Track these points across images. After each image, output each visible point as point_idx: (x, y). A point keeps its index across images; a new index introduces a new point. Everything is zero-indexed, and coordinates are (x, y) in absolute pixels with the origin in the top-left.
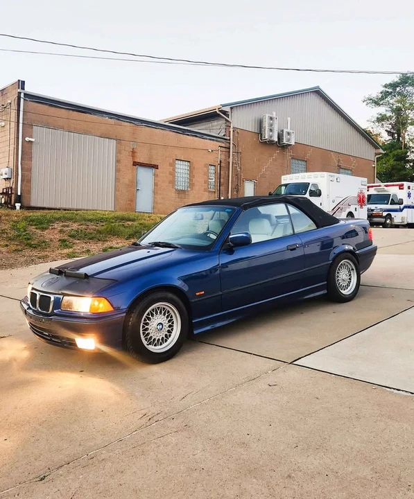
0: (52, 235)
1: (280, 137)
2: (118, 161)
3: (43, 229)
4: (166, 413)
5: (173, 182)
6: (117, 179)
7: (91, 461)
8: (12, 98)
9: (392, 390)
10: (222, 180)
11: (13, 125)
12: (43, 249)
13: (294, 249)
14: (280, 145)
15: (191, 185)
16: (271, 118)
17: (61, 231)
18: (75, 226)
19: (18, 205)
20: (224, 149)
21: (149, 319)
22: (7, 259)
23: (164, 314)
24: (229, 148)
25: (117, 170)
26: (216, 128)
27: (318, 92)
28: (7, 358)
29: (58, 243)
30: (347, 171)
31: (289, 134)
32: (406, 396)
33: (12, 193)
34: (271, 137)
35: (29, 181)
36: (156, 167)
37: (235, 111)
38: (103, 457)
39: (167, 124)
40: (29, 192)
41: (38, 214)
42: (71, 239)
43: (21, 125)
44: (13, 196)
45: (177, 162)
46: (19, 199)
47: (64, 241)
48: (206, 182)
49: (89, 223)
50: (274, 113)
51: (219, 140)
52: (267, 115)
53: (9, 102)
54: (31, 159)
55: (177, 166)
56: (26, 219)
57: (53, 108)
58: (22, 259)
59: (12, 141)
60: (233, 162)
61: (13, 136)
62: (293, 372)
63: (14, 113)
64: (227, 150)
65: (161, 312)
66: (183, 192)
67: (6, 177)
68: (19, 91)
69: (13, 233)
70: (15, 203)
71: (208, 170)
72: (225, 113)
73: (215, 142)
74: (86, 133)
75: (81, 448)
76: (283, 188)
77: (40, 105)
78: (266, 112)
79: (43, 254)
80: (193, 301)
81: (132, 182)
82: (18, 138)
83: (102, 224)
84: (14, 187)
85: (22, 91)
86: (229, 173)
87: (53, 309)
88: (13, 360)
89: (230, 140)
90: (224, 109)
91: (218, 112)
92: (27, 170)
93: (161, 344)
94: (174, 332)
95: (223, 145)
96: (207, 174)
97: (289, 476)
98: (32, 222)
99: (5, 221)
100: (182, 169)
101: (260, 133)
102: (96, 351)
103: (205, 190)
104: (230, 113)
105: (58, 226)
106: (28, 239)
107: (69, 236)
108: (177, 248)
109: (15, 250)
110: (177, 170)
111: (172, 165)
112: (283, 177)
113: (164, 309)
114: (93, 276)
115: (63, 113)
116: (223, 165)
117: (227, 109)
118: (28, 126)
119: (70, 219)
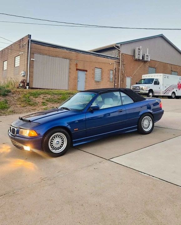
0: (39, 100)
1: (143, 57)
2: (70, 69)
3: (36, 97)
4: (49, 178)
5: (94, 78)
6: (69, 76)
7: (13, 194)
8: (26, 42)
9: (142, 173)
10: (116, 77)
11: (26, 54)
12: (35, 106)
13: (122, 111)
14: (143, 61)
15: (102, 79)
16: (139, 49)
17: (43, 99)
18: (49, 96)
19: (27, 87)
20: (117, 63)
21: (53, 139)
22: (20, 110)
23: (60, 137)
24: (120, 63)
25: (70, 72)
26: (113, 54)
27: (162, 37)
28: (2, 152)
29: (41, 104)
30: (175, 73)
31: (147, 56)
32: (146, 176)
33: (25, 82)
34: (139, 57)
35: (32, 77)
36: (86, 71)
37: (122, 46)
38: (18, 193)
39: (91, 52)
40: (32, 81)
41: (35, 91)
42: (47, 102)
43: (29, 53)
44: (26, 83)
45: (96, 69)
46: (28, 84)
47: (44, 103)
48: (109, 77)
49: (55, 95)
50: (141, 47)
51: (115, 59)
52: (137, 48)
53: (25, 44)
54: (33, 68)
55: (96, 70)
56: (29, 93)
57: (42, 46)
58: (26, 110)
59: (26, 60)
60: (121, 69)
61: (26, 58)
62: (107, 163)
63: (26, 49)
64: (118, 63)
65: (58, 137)
66: (98, 82)
67: (23, 75)
68: (28, 39)
69: (23, 99)
70: (26, 86)
71: (110, 72)
72: (118, 47)
73: (113, 60)
74: (56, 56)
75: (12, 189)
76: (143, 80)
77: (37, 45)
78: (136, 47)
79: (35, 108)
80: (73, 132)
81: (76, 77)
82: (28, 59)
83: (60, 96)
84: (26, 79)
85: (30, 39)
86: (119, 73)
87: (16, 134)
88: (4, 153)
89: (120, 59)
90: (117, 45)
91: (115, 47)
92: (31, 72)
93: (58, 150)
94: (64, 145)
95: (117, 61)
96: (109, 74)
97: (82, 205)
98: (31, 94)
99: (21, 94)
100: (98, 71)
101: (134, 56)
102: (31, 151)
103: (108, 81)
104: (120, 47)
105: (42, 96)
106: (29, 102)
107: (46, 101)
108: (70, 110)
109: (23, 106)
110: (95, 72)
111: (94, 70)
112: (143, 76)
113: (60, 135)
114: (32, 121)
115: (47, 48)
116: (116, 70)
117: (119, 45)
118: (32, 54)
119: (47, 93)
